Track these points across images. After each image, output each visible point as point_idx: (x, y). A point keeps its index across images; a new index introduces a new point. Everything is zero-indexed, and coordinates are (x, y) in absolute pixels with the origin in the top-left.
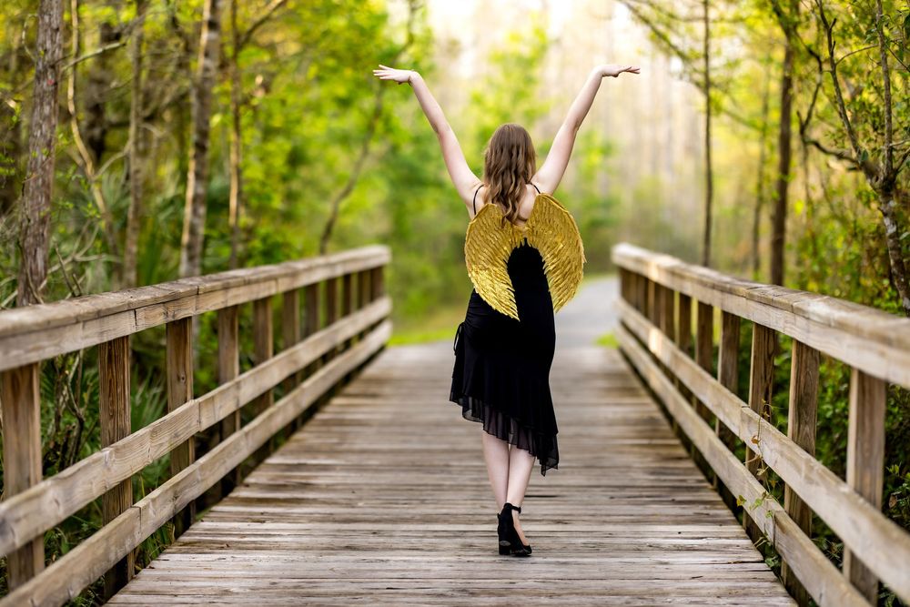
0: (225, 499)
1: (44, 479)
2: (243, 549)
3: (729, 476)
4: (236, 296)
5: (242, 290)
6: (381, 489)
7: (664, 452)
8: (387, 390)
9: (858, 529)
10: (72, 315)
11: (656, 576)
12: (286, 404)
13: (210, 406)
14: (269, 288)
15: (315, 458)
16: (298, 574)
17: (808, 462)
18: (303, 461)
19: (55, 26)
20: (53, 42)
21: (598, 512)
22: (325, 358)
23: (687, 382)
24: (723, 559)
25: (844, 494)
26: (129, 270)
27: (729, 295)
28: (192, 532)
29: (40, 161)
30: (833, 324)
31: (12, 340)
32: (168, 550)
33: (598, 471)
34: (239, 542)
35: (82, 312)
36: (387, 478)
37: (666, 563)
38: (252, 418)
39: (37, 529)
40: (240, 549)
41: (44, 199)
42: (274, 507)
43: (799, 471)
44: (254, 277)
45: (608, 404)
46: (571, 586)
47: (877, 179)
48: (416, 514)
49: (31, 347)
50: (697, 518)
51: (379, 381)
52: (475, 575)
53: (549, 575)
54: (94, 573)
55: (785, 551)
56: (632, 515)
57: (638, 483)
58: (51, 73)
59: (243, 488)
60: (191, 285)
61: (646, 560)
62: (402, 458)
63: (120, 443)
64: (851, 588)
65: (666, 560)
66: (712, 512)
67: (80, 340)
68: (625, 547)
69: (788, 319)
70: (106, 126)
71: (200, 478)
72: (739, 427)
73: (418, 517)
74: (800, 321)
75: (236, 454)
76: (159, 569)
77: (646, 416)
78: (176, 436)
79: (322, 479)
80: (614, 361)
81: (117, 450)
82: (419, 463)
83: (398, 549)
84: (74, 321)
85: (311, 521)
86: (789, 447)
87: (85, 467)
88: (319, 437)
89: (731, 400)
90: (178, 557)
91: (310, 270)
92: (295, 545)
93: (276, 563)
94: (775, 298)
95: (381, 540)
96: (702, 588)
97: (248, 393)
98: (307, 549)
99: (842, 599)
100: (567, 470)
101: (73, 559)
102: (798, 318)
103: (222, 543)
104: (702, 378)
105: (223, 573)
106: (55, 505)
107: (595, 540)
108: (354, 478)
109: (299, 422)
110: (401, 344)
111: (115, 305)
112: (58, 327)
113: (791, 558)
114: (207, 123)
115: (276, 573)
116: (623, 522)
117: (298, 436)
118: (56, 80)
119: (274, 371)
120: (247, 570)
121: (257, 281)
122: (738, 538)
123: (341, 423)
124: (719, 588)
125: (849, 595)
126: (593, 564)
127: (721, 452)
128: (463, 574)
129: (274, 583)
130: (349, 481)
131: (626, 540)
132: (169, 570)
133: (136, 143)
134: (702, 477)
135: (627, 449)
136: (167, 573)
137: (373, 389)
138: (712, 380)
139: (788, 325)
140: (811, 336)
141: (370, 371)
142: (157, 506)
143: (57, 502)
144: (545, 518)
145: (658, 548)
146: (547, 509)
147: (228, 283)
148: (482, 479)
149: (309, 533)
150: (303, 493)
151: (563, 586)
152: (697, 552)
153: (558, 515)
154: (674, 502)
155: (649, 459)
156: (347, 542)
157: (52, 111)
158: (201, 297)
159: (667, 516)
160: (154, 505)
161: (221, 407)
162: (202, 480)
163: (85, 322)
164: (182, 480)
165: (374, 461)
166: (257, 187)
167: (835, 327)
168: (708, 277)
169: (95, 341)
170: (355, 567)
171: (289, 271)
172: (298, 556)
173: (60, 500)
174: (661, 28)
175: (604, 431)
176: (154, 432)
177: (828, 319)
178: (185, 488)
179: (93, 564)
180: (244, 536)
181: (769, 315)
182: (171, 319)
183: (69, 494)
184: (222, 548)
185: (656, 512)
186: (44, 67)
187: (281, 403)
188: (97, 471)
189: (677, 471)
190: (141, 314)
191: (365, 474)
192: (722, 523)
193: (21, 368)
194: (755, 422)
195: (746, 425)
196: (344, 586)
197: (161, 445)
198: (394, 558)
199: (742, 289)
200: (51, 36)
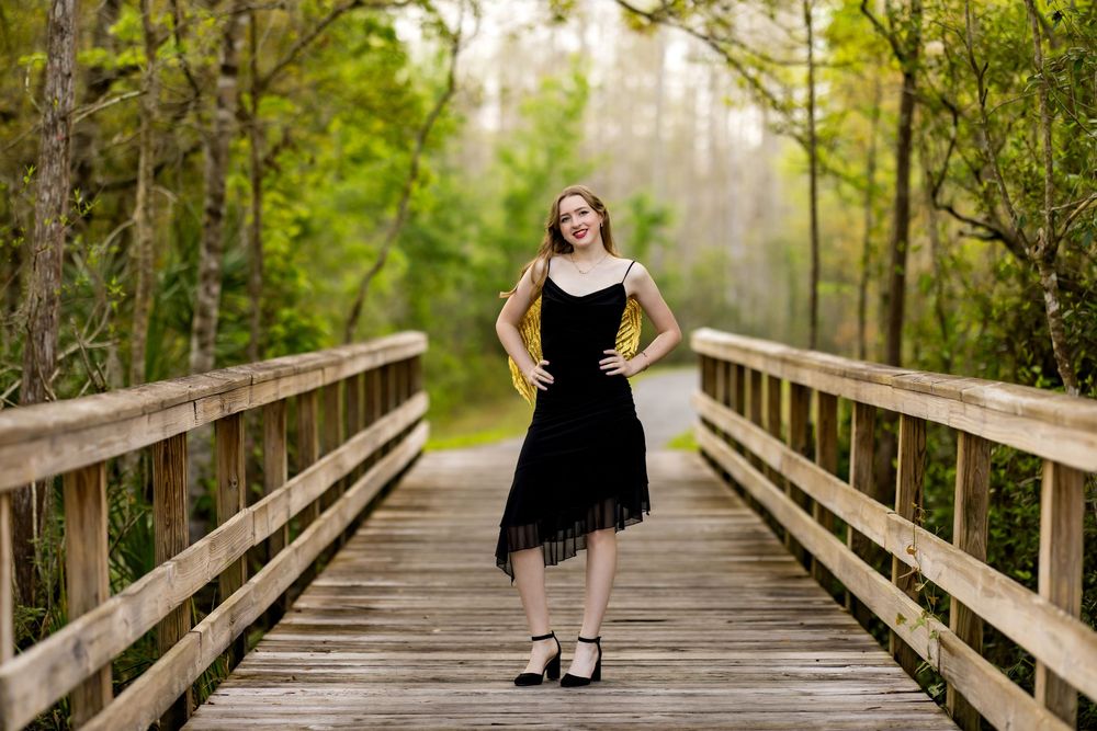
0: (276, 626)
1: (111, 596)
2: (313, 681)
3: (872, 594)
4: (287, 388)
5: (292, 381)
6: (456, 614)
7: (780, 570)
8: (435, 502)
9: (1060, 645)
10: (140, 406)
11: (800, 708)
12: (331, 517)
13: (264, 515)
14: (317, 379)
15: (370, 580)
16: (383, 709)
17: (985, 572)
18: (357, 583)
19: (66, 71)
20: (64, 90)
21: (718, 638)
22: (368, 463)
23: (805, 487)
24: (874, 689)
25: (1039, 606)
26: (138, 359)
27: (868, 385)
28: (247, 663)
29: (48, 231)
30: (1020, 412)
31: (86, 433)
32: (225, 684)
33: (706, 593)
34: (306, 674)
35: (147, 402)
36: (460, 602)
37: (810, 694)
38: (300, 532)
39: (108, 654)
40: (309, 682)
41: (52, 275)
42: (337, 634)
43: (973, 582)
44: (303, 366)
45: (701, 516)
46: (705, 720)
47: (1037, 249)
48: (505, 642)
49: (102, 441)
50: (833, 644)
51: (425, 491)
52: (590, 708)
53: (677, 708)
54: (159, 707)
55: (955, 677)
56: (757, 641)
57: (757, 605)
58: (62, 127)
59: (294, 614)
60: (244, 374)
61: (784, 690)
62: (472, 579)
63: (180, 556)
64: (1048, 714)
65: (809, 691)
66: (850, 637)
67: (145, 435)
68: (756, 676)
69: (954, 409)
70: (93, 189)
71: (254, 600)
72: (885, 537)
73: (507, 645)
74: (972, 410)
75: (287, 572)
76: (220, 706)
77: (749, 529)
78: (233, 550)
79: (385, 603)
80: (697, 467)
81: (179, 564)
82: (494, 585)
83: (494, 680)
84: (141, 413)
85: (384, 650)
86: (958, 556)
87: (151, 582)
88: (368, 556)
89: (872, 506)
90: (237, 691)
91: (353, 358)
92: (371, 677)
93: (354, 698)
94: (935, 385)
95: (471, 671)
96: (857, 721)
97: (298, 502)
98: (388, 681)
99: (1038, 726)
100: (668, 591)
101: (141, 689)
102: (968, 407)
103: (286, 675)
104: (829, 481)
105: (296, 709)
106: (124, 625)
107: (721, 670)
108: (421, 602)
109: (343, 539)
110: (439, 449)
111: (176, 396)
112: (125, 420)
113: (964, 683)
114: (222, 185)
115: (357, 709)
116: (749, 649)
117: (342, 555)
118: (67, 134)
119: (320, 476)
120: (323, 706)
121: (306, 371)
122: (886, 665)
123: (391, 539)
124: (877, 721)
125: (1047, 721)
126: (725, 696)
127: (857, 567)
128: (577, 708)
129: (359, 720)
130: (417, 605)
131: (757, 669)
132: (232, 706)
133: (146, 209)
134: (830, 599)
135: (736, 567)
136: (230, 709)
137: (418, 501)
138: (843, 484)
139: (955, 416)
140: (988, 426)
141: (410, 480)
142: (216, 632)
143: (126, 622)
144: (658, 644)
145: (796, 677)
146: (657, 635)
147: (279, 372)
148: (573, 602)
149: (385, 664)
150: (366, 619)
151: (695, 719)
152: (842, 682)
153: (671, 641)
154: (803, 626)
155: (763, 578)
156: (432, 674)
157: (63, 171)
158: (255, 388)
159: (799, 641)
160: (213, 629)
161: (274, 518)
162: (257, 603)
163: (150, 414)
164: (239, 601)
165: (440, 582)
166: (279, 261)
167: (1023, 416)
168: (835, 364)
169: (158, 437)
170: (448, 700)
171: (335, 359)
172: (379, 689)
173: (130, 620)
174: (752, 72)
175: (702, 547)
176: (212, 545)
177: (1014, 407)
178: (241, 611)
179: (159, 696)
180: (310, 667)
181: (927, 405)
182: (226, 413)
183: (136, 612)
184: (288, 681)
185: (785, 638)
186: (54, 119)
187: (327, 514)
188: (161, 587)
189: (798, 592)
190: (200, 406)
191: (433, 597)
192: (864, 649)
193: (88, 468)
194: (909, 530)
195: (894, 534)
196: (440, 722)
197: (219, 559)
198: (491, 691)
199: (885, 376)
200: (62, 83)
